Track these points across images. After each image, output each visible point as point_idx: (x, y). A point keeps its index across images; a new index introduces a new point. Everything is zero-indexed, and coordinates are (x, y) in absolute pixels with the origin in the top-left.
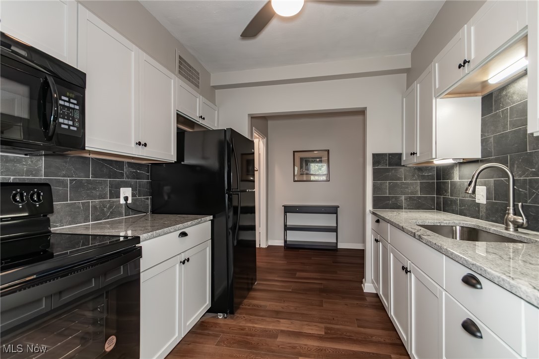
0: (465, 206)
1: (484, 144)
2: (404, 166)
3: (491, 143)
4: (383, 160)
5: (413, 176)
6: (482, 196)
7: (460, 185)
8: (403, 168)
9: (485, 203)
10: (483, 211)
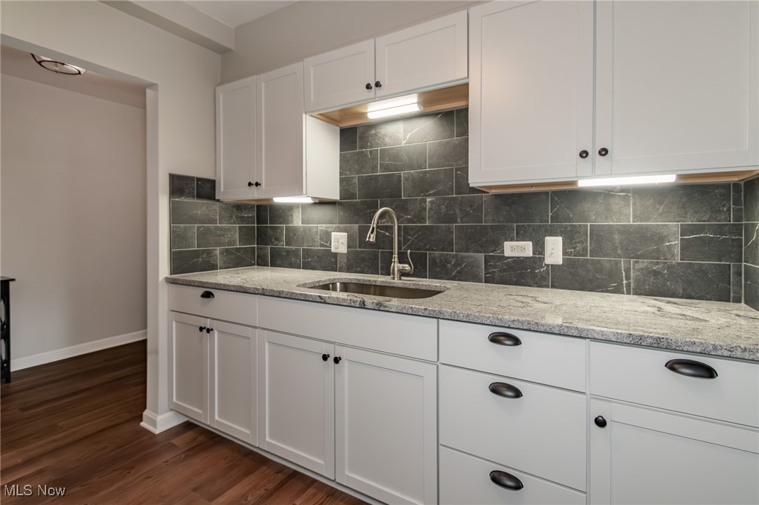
0: (313, 257)
1: (344, 184)
2: (218, 200)
3: (355, 183)
4: (189, 189)
5: (231, 217)
6: (342, 243)
7: (305, 231)
8: (218, 203)
9: (346, 252)
10: (342, 262)
